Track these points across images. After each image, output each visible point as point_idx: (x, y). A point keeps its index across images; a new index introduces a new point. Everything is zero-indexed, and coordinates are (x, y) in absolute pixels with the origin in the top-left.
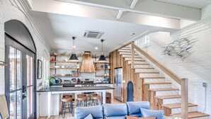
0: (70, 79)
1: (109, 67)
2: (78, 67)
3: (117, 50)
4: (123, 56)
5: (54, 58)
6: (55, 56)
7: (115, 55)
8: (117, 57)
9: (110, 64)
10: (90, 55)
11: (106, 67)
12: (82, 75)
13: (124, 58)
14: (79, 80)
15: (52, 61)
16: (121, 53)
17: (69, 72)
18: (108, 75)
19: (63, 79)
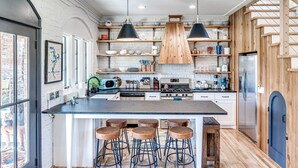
0: (137, 78)
1: (227, 51)
2: (155, 53)
3: (244, 8)
4: (260, 23)
5: (105, 33)
6: (109, 29)
7: (240, 20)
8: (244, 25)
9: (229, 44)
10: (180, 24)
11: (220, 50)
12: (165, 69)
13: (261, 28)
14: (156, 82)
15: (100, 41)
16: (253, 15)
17: (136, 63)
18: (224, 68)
19: (124, 78)
